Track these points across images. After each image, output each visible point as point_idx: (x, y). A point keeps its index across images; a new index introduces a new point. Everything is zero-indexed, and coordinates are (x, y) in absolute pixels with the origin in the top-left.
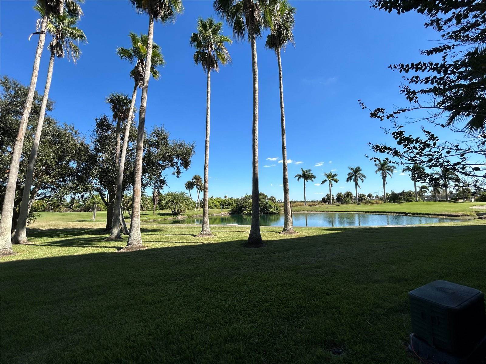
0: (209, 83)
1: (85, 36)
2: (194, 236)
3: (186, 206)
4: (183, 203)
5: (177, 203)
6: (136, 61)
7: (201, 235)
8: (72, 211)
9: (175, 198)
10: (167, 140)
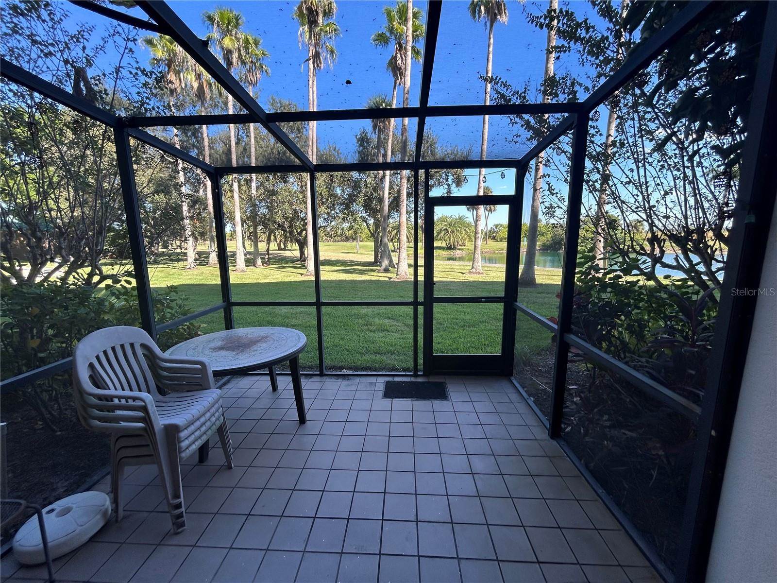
0: (491, 56)
1: (339, 29)
2: (463, 273)
3: (466, 236)
4: (461, 233)
5: (452, 232)
6: (393, 46)
7: (470, 273)
8: (333, 241)
9: (450, 225)
10: (435, 148)
